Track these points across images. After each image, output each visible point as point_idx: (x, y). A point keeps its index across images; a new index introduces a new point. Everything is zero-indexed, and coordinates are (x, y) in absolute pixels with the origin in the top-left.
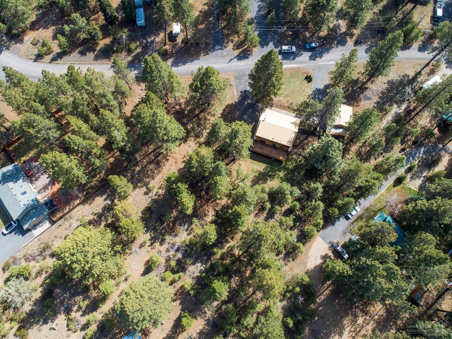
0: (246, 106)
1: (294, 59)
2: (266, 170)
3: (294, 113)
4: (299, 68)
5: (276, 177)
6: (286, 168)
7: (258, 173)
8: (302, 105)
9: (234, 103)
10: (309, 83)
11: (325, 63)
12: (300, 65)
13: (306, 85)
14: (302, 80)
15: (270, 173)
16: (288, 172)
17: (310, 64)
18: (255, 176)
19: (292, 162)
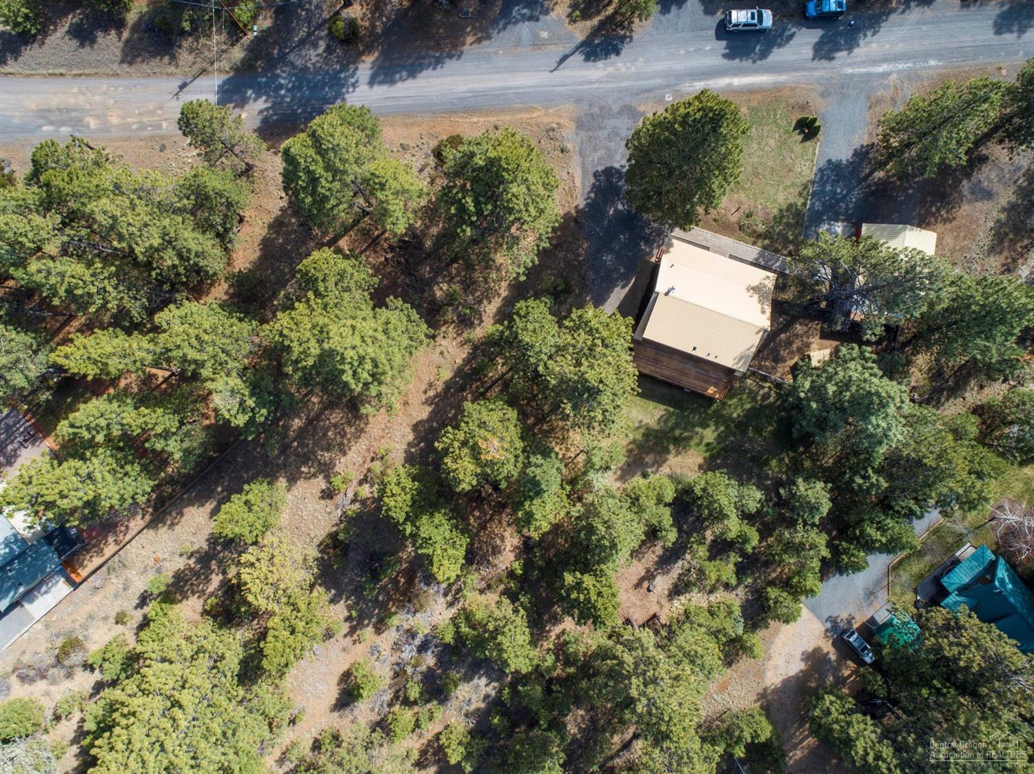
0: (610, 221)
1: (764, 54)
2: (666, 422)
3: (754, 243)
4: (777, 89)
5: (693, 443)
6: (723, 416)
7: (642, 431)
8: (782, 217)
9: (573, 212)
10: (808, 144)
11: (863, 70)
12: (782, 78)
13: (798, 148)
14: (786, 132)
15: (677, 433)
16: (727, 427)
17: (817, 74)
18: (634, 442)
19: (740, 400)
